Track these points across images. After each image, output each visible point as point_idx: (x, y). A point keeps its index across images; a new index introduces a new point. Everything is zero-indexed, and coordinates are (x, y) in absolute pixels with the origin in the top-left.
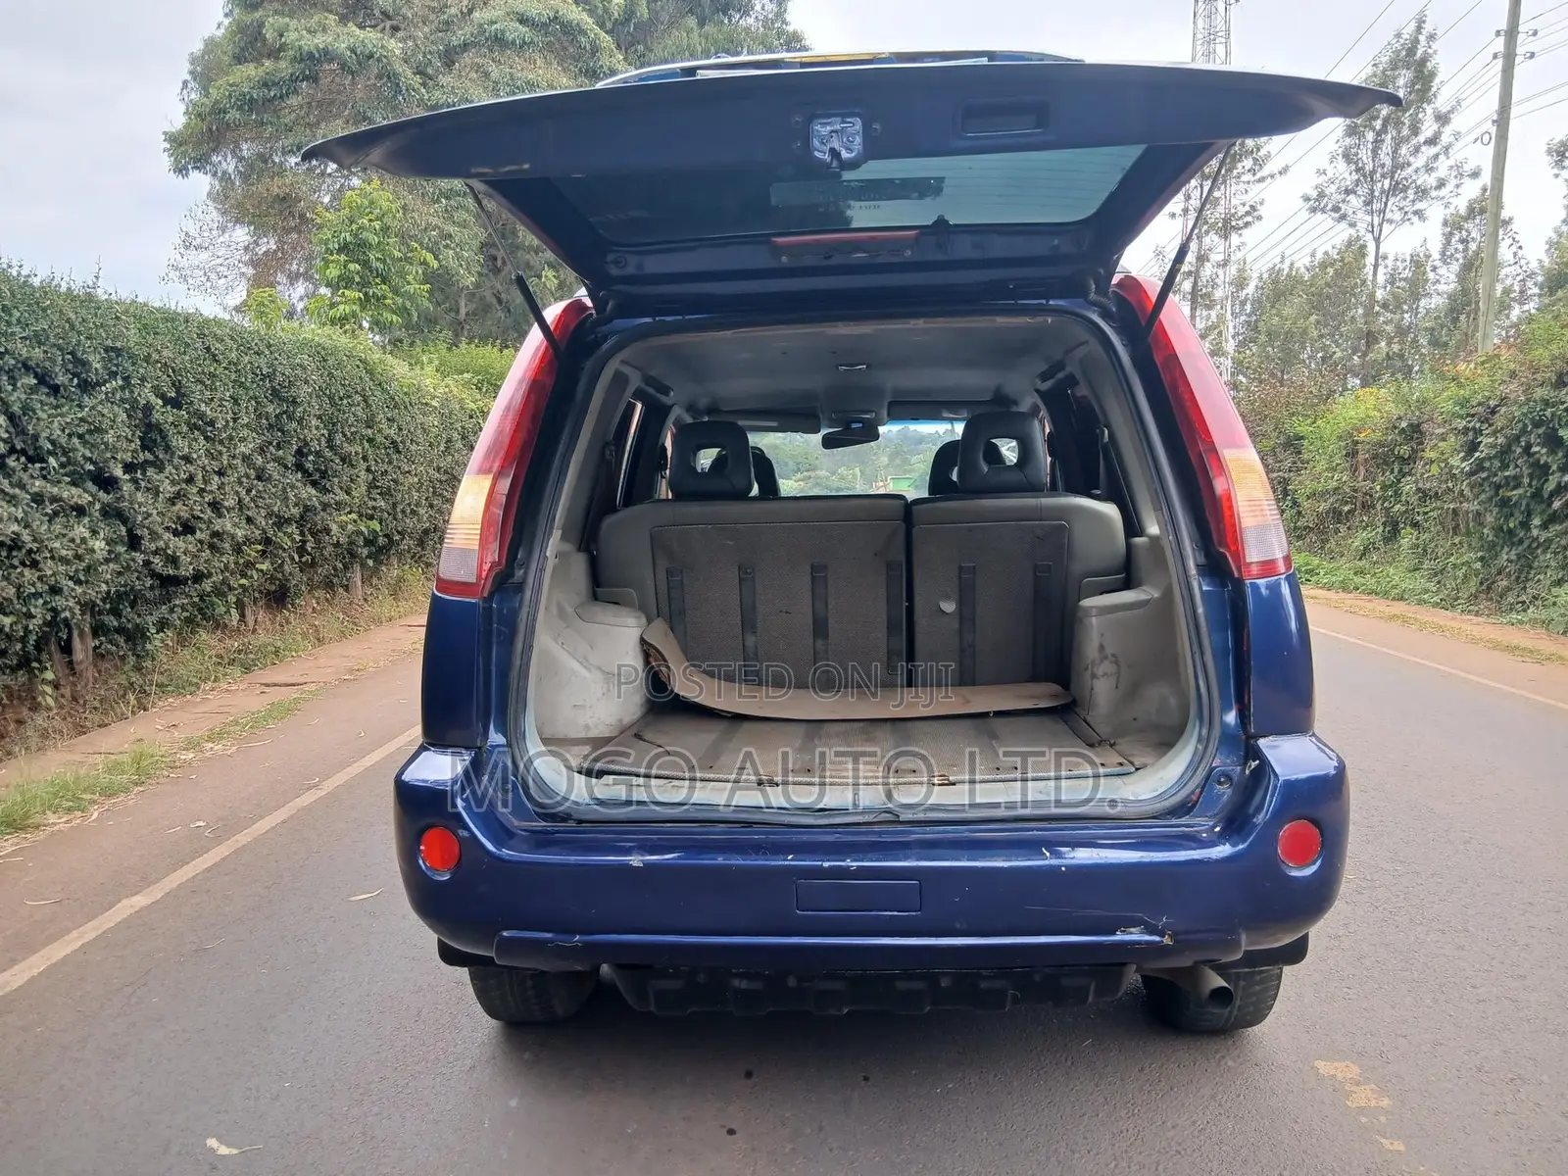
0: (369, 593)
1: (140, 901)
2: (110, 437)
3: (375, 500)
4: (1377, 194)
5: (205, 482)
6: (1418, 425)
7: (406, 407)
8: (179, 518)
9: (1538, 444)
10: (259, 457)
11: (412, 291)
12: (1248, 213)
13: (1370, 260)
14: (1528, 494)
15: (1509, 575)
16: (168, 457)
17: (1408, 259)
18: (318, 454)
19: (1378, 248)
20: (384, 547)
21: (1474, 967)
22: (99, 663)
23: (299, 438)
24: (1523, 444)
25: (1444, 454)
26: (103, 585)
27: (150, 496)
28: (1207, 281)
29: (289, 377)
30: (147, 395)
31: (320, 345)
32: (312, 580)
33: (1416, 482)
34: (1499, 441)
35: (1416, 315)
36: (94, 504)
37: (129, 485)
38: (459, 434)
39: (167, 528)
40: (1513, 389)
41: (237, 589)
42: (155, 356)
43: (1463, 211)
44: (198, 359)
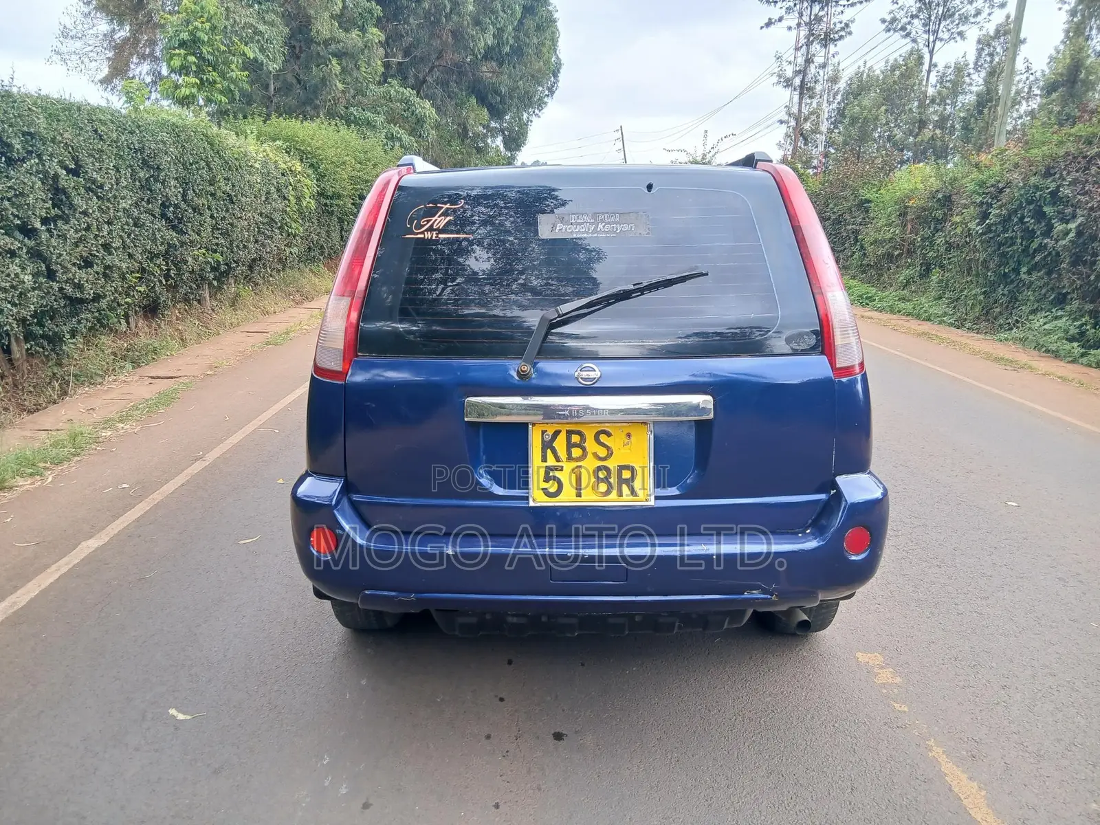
0: (215, 305)
1: (93, 544)
2: (31, 200)
3: (217, 238)
4: (933, 18)
5: (99, 230)
6: (950, 196)
7: (237, 169)
8: (81, 257)
9: (1029, 217)
10: (135, 210)
11: (234, 77)
12: (843, 29)
13: (926, 67)
14: (1020, 250)
15: (1002, 305)
16: (71, 212)
17: (953, 65)
18: (176, 206)
19: (931, 59)
20: (224, 272)
21: (957, 590)
22: (30, 359)
23: (163, 195)
24: (1019, 215)
25: (965, 219)
26: (32, 306)
27: (61, 241)
28: (812, 78)
29: (154, 150)
30: (54, 167)
31: (174, 124)
32: (175, 298)
33: (945, 237)
34: (1003, 212)
35: (955, 107)
36: (22, 248)
37: (46, 233)
38: (275, 188)
39: (74, 264)
40: (1016, 177)
41: (123, 305)
42: (59, 138)
43: (992, 33)
44: (89, 139)
